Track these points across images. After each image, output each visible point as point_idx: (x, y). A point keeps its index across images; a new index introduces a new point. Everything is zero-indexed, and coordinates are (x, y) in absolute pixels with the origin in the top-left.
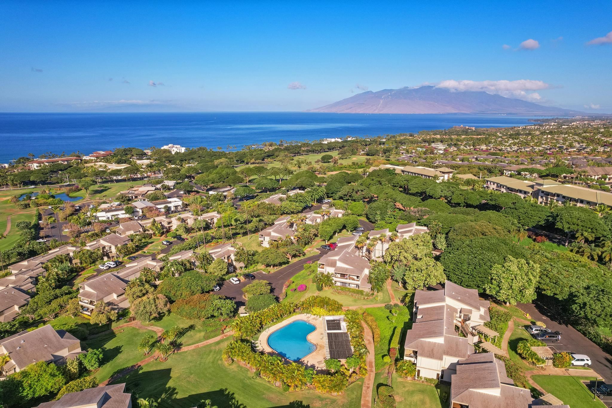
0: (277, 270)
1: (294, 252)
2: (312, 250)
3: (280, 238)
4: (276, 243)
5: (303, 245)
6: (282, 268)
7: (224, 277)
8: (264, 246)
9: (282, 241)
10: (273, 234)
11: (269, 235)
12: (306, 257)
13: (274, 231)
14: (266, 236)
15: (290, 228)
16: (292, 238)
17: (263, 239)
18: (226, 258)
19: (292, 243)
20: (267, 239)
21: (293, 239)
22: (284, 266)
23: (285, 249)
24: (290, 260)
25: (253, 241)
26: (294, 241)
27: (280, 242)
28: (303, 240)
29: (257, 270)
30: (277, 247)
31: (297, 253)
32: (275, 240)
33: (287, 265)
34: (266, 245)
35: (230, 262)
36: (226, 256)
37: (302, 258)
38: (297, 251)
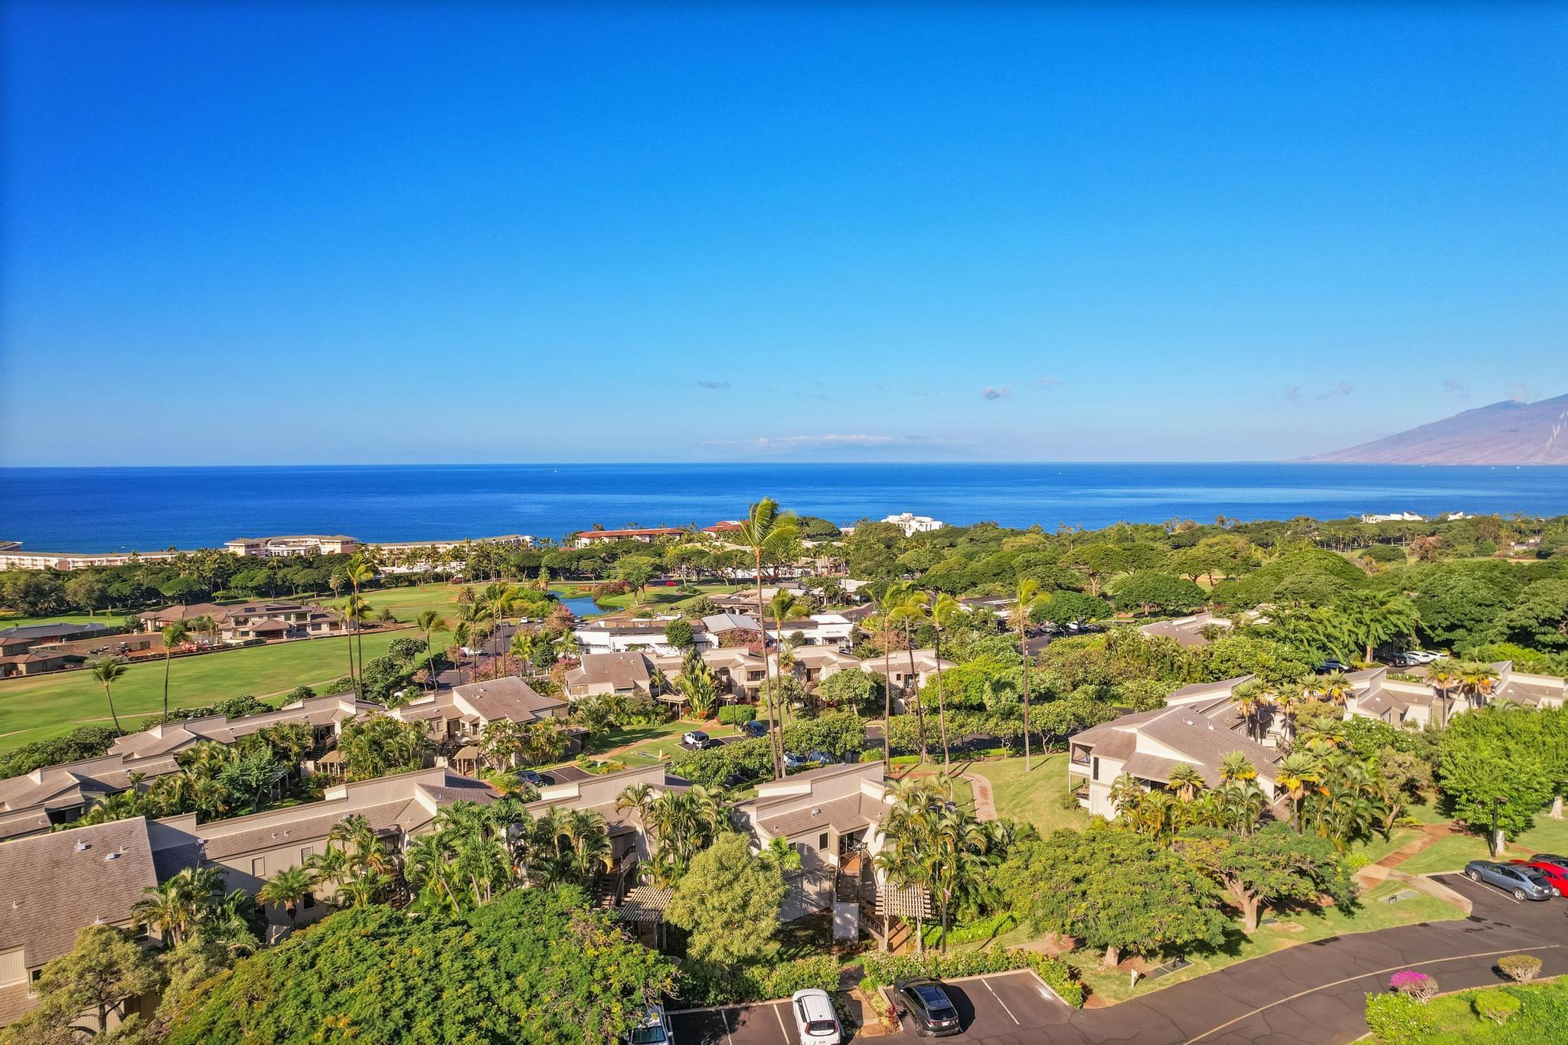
0: (1146, 989)
1: (1281, 881)
2: (1406, 882)
3: (1189, 775)
4: (1158, 798)
5: (1337, 838)
6: (1183, 975)
7: (755, 972)
8: (1093, 811)
9: (1196, 792)
10: (1148, 746)
11: (1124, 749)
12: (1361, 924)
13: (1159, 734)
14: (1107, 754)
15: (1251, 732)
16: (1267, 785)
17: (1089, 771)
18: (833, 843)
19: (1267, 816)
20: (1112, 769)
21: (1270, 792)
22: (1200, 966)
23: (1219, 849)
24: (1247, 923)
25: (1048, 777)
26: (1276, 804)
27: (1185, 795)
28: (1338, 807)
29: (1007, 963)
30: (1166, 825)
31: (1305, 888)
32: (1154, 785)
33: (1222, 961)
34: (1101, 805)
35: (854, 869)
36: (834, 834)
37: (1333, 924)
38: (1302, 873)
